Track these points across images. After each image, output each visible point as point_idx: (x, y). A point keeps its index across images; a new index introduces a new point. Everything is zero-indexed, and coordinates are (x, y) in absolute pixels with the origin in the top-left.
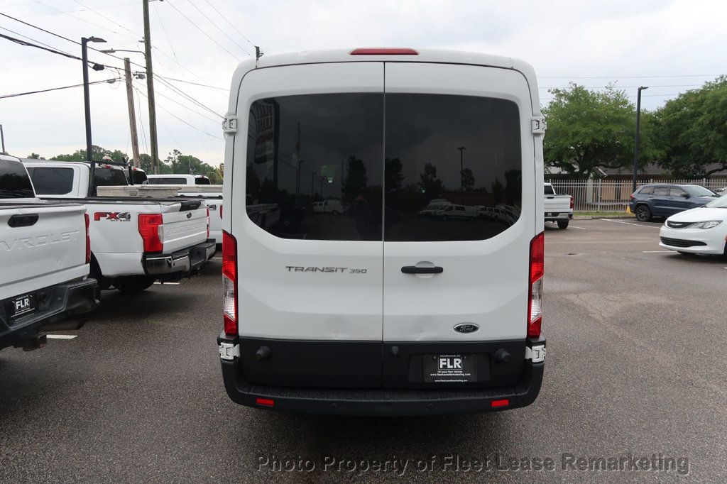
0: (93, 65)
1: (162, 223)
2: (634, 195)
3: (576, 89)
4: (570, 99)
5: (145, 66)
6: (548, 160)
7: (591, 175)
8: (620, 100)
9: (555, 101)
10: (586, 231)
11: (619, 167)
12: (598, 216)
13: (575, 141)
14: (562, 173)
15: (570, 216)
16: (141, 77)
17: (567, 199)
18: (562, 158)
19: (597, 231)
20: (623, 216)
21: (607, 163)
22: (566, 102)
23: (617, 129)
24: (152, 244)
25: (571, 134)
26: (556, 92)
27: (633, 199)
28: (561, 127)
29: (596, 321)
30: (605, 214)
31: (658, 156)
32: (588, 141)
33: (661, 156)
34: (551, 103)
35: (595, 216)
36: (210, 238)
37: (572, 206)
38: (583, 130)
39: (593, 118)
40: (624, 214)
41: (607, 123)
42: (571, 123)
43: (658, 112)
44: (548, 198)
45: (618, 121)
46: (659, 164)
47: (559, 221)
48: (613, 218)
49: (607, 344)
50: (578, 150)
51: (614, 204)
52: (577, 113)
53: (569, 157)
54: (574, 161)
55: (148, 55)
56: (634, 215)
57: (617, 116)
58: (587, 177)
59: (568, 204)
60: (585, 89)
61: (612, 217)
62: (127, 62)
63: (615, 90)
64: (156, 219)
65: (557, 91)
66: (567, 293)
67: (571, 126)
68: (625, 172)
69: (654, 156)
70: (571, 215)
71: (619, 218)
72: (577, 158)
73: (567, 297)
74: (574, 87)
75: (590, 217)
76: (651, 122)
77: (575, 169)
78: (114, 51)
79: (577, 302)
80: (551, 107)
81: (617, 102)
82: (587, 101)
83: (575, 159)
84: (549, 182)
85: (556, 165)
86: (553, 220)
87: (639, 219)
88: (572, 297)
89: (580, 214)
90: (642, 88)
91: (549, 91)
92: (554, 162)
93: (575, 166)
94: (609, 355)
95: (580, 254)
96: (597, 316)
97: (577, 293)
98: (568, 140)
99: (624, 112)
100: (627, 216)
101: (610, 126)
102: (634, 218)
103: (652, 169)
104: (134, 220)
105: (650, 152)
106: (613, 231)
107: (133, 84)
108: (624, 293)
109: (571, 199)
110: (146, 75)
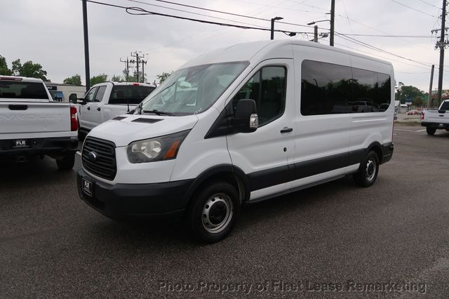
0: (289, 33)
55: (332, 22)
78: (314, 23)
110: (329, 35)
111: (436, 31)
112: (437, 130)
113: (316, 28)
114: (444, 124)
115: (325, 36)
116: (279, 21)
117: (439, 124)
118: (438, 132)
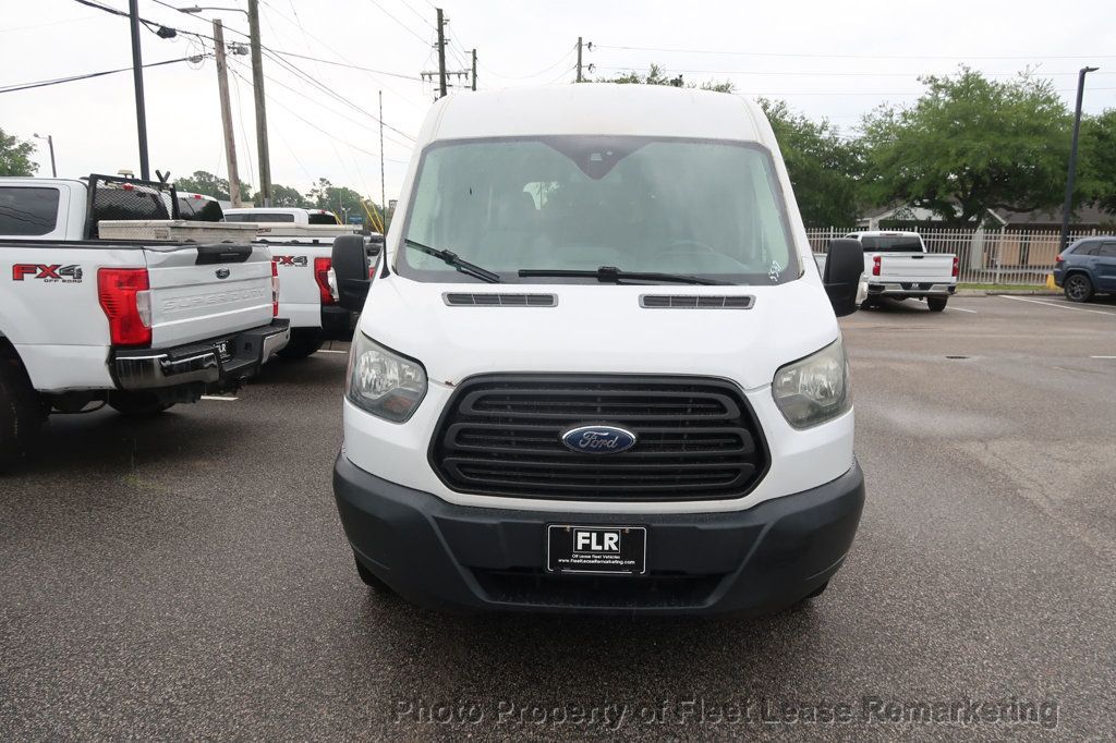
0: (157, 29)
1: (148, 288)
2: (1062, 256)
3: (968, 76)
4: (955, 93)
5: (249, 34)
6: (911, 197)
7: (983, 222)
8: (1042, 97)
9: (928, 97)
10: (980, 316)
11: (1033, 209)
12: (996, 291)
13: (960, 163)
14: (934, 219)
15: (952, 289)
16: (241, 51)
17: (946, 261)
18: (935, 193)
19: (999, 316)
20: (1041, 291)
21: (1012, 203)
22: (947, 99)
23: (1035, 144)
24: (128, 331)
25: (953, 152)
26: (930, 82)
27: (1060, 263)
28: (937, 141)
29: (1035, 508)
30: (1010, 287)
31: (1102, 192)
32: (982, 165)
33: (1107, 192)
34: (921, 100)
35: (989, 291)
36: (279, 316)
37: (955, 272)
38: (977, 146)
39: (993, 126)
40: (1042, 287)
41: (1016, 134)
42: (955, 133)
43: (1106, 117)
44: (914, 257)
45: (1036, 131)
46: (1102, 206)
47: (931, 298)
48: (1023, 295)
49: (1072, 572)
50: (961, 180)
51: (1015, 271)
52: (964, 118)
53: (949, 190)
54: (956, 200)
55: (253, 16)
56: (1062, 291)
57: (1035, 123)
58: (974, 226)
59: (947, 268)
60: (982, 78)
61: (1022, 292)
62: (218, 25)
63: (1033, 79)
64: (137, 279)
65: (933, 79)
66: (963, 439)
67: (953, 140)
68: (1043, 219)
69: (1094, 192)
70: (954, 288)
71: (1032, 295)
72: (961, 194)
73: (965, 447)
74: (963, 73)
75: (982, 292)
76: (1091, 134)
77: (955, 212)
78: (200, 10)
79: (987, 460)
80: (919, 108)
81: (1035, 100)
82: (984, 97)
83: (956, 196)
84: (913, 231)
85: (925, 206)
86: (921, 296)
87: (1071, 296)
88: (974, 448)
89: (965, 286)
90: (1088, 70)
91: (918, 80)
92: (921, 201)
93: (956, 208)
94: (1086, 606)
95: (974, 359)
96: (1034, 496)
97: (985, 439)
98: (947, 163)
99: (1047, 116)
100: (1047, 291)
101: (1022, 140)
102: (1061, 295)
103: (1089, 214)
104: (90, 281)
105: (1089, 186)
106: (1026, 317)
107: (227, 62)
108: (1079, 443)
109: (955, 260)
110: (250, 50)
111: (430, 75)
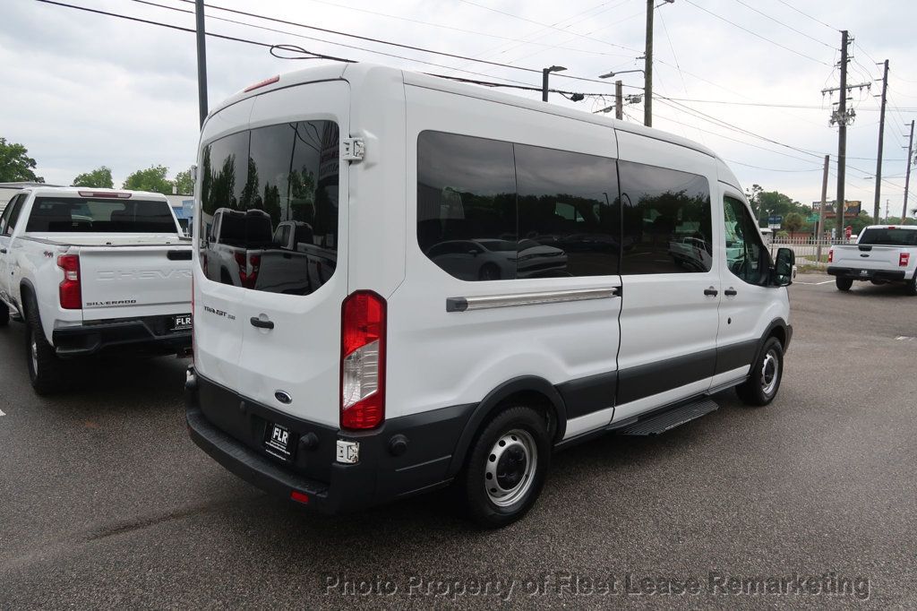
0: (571, 95)
5: (643, 87)
55: (648, 72)
78: (613, 75)
107: (624, 110)
110: (643, 99)
111: (831, 91)
112: (855, 282)
113: (619, 85)
114: (870, 271)
115: (635, 100)
116: (558, 73)
117: (859, 270)
118: (856, 285)
